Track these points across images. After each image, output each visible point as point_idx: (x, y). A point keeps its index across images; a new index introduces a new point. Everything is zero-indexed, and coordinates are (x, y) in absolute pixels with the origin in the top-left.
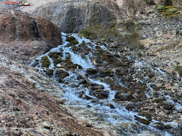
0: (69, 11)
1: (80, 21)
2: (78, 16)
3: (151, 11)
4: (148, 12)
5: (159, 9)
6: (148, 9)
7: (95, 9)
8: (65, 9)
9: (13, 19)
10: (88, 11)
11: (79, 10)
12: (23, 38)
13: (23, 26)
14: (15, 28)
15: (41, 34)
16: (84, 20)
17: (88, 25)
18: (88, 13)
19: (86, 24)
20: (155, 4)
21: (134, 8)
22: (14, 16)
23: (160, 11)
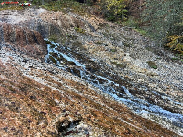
0: (39, 26)
1: (45, 32)
2: (44, 29)
4: (72, 30)
5: (76, 29)
7: (51, 26)
8: (36, 25)
9: (23, 31)
10: (48, 27)
11: (44, 26)
12: (31, 43)
13: (29, 36)
14: (25, 38)
15: (38, 41)
16: (47, 32)
17: (50, 34)
18: (48, 28)
19: (49, 33)
20: (73, 27)
21: (65, 27)
22: (23, 30)
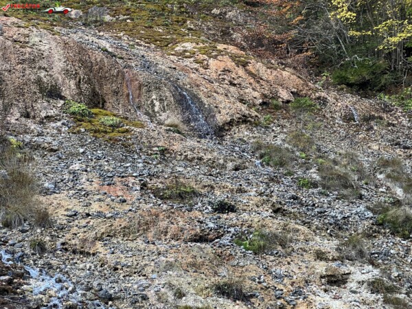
3: (52, 112)
4: (43, 114)
5: (74, 113)
6: (44, 108)
23: (78, 118)
